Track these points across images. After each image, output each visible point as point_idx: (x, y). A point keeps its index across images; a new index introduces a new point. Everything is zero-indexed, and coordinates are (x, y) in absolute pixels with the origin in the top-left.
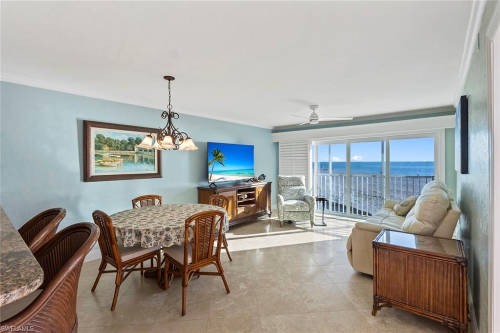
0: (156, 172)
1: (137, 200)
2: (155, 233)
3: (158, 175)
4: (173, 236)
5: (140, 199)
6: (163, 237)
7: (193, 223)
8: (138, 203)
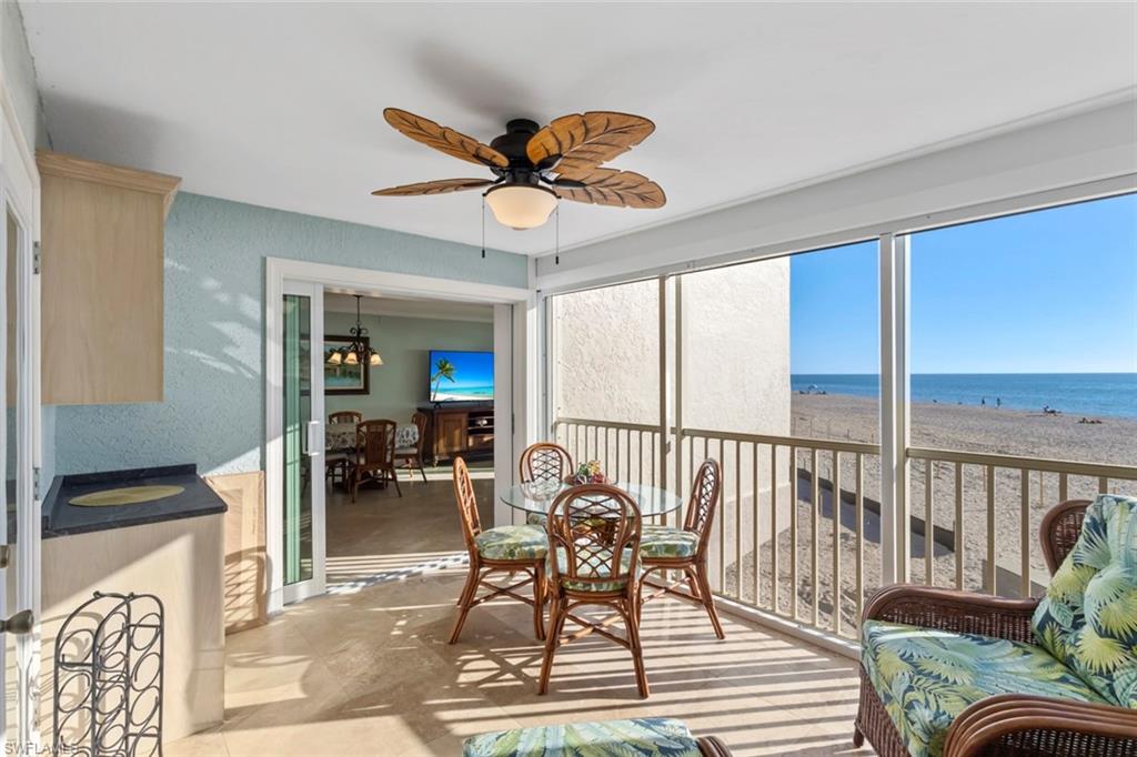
0: (362, 387)
1: (333, 416)
2: (333, 436)
3: (365, 391)
4: (349, 439)
5: (338, 415)
6: (340, 439)
7: (364, 429)
8: (335, 419)
